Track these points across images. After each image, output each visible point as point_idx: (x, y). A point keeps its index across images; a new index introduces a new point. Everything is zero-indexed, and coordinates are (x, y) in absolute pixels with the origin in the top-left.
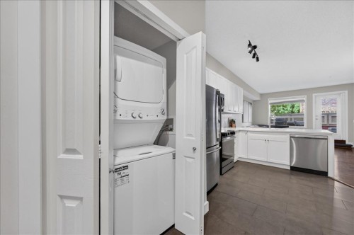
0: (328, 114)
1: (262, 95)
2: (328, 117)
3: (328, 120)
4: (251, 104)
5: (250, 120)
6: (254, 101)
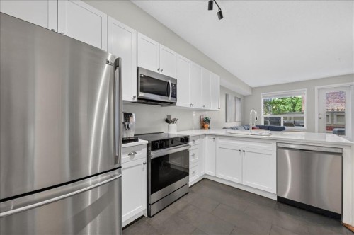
0: (332, 113)
1: (253, 89)
2: (333, 116)
3: (333, 119)
4: (240, 99)
5: (238, 118)
6: (244, 97)
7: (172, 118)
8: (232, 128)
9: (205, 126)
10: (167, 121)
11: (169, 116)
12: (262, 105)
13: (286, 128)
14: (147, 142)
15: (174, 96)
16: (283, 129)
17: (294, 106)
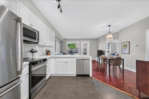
1: (64, 39)
5: (59, 50)
6: (61, 42)
7: (34, 50)
8: (58, 54)
9: (49, 54)
10: (31, 52)
11: (33, 49)
12: (67, 46)
13: (74, 54)
14: (29, 63)
15: (38, 39)
16: (73, 54)
17: (74, 46)
